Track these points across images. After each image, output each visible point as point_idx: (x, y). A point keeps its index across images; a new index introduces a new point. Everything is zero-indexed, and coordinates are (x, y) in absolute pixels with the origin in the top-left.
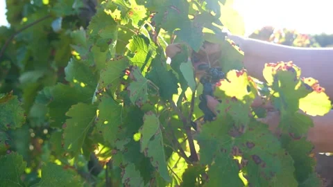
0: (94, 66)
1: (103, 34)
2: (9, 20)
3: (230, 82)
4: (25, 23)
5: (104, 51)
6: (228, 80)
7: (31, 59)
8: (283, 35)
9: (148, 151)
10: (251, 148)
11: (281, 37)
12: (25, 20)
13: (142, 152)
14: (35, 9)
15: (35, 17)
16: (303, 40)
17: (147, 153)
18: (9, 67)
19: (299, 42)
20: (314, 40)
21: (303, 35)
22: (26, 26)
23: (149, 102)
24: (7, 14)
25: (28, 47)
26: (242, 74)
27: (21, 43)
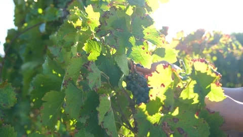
0: (64, 62)
1: (67, 39)
2: (16, 24)
3: (158, 73)
4: (25, 27)
5: (69, 51)
6: (157, 72)
7: (30, 53)
8: (213, 35)
9: (104, 124)
10: (176, 122)
11: (211, 36)
12: (26, 25)
13: (99, 124)
14: (32, 17)
15: (33, 23)
16: (226, 38)
17: (103, 125)
18: (16, 58)
19: (224, 40)
20: (235, 39)
21: (227, 35)
22: (27, 29)
23: (103, 87)
24: (14, 20)
25: (27, 45)
26: (167, 67)
27: (23, 42)
